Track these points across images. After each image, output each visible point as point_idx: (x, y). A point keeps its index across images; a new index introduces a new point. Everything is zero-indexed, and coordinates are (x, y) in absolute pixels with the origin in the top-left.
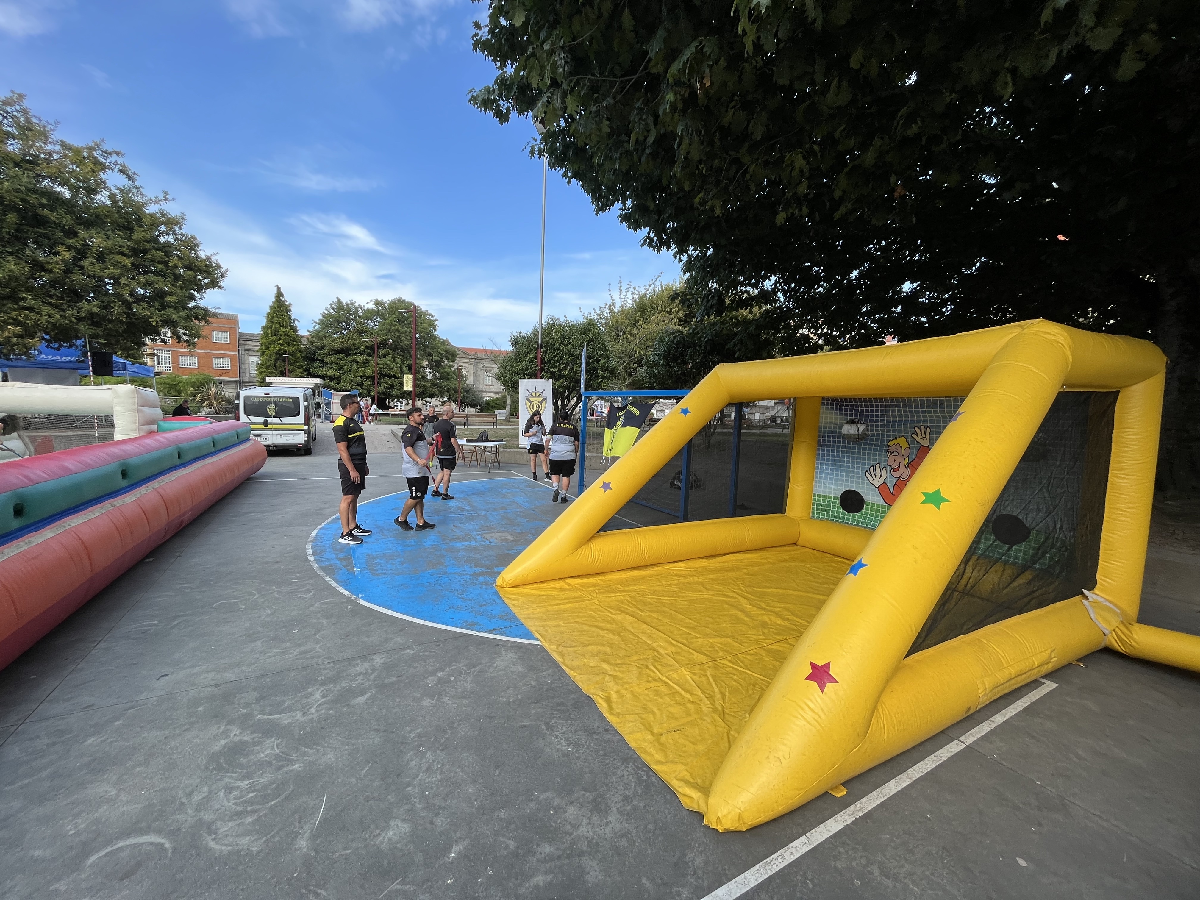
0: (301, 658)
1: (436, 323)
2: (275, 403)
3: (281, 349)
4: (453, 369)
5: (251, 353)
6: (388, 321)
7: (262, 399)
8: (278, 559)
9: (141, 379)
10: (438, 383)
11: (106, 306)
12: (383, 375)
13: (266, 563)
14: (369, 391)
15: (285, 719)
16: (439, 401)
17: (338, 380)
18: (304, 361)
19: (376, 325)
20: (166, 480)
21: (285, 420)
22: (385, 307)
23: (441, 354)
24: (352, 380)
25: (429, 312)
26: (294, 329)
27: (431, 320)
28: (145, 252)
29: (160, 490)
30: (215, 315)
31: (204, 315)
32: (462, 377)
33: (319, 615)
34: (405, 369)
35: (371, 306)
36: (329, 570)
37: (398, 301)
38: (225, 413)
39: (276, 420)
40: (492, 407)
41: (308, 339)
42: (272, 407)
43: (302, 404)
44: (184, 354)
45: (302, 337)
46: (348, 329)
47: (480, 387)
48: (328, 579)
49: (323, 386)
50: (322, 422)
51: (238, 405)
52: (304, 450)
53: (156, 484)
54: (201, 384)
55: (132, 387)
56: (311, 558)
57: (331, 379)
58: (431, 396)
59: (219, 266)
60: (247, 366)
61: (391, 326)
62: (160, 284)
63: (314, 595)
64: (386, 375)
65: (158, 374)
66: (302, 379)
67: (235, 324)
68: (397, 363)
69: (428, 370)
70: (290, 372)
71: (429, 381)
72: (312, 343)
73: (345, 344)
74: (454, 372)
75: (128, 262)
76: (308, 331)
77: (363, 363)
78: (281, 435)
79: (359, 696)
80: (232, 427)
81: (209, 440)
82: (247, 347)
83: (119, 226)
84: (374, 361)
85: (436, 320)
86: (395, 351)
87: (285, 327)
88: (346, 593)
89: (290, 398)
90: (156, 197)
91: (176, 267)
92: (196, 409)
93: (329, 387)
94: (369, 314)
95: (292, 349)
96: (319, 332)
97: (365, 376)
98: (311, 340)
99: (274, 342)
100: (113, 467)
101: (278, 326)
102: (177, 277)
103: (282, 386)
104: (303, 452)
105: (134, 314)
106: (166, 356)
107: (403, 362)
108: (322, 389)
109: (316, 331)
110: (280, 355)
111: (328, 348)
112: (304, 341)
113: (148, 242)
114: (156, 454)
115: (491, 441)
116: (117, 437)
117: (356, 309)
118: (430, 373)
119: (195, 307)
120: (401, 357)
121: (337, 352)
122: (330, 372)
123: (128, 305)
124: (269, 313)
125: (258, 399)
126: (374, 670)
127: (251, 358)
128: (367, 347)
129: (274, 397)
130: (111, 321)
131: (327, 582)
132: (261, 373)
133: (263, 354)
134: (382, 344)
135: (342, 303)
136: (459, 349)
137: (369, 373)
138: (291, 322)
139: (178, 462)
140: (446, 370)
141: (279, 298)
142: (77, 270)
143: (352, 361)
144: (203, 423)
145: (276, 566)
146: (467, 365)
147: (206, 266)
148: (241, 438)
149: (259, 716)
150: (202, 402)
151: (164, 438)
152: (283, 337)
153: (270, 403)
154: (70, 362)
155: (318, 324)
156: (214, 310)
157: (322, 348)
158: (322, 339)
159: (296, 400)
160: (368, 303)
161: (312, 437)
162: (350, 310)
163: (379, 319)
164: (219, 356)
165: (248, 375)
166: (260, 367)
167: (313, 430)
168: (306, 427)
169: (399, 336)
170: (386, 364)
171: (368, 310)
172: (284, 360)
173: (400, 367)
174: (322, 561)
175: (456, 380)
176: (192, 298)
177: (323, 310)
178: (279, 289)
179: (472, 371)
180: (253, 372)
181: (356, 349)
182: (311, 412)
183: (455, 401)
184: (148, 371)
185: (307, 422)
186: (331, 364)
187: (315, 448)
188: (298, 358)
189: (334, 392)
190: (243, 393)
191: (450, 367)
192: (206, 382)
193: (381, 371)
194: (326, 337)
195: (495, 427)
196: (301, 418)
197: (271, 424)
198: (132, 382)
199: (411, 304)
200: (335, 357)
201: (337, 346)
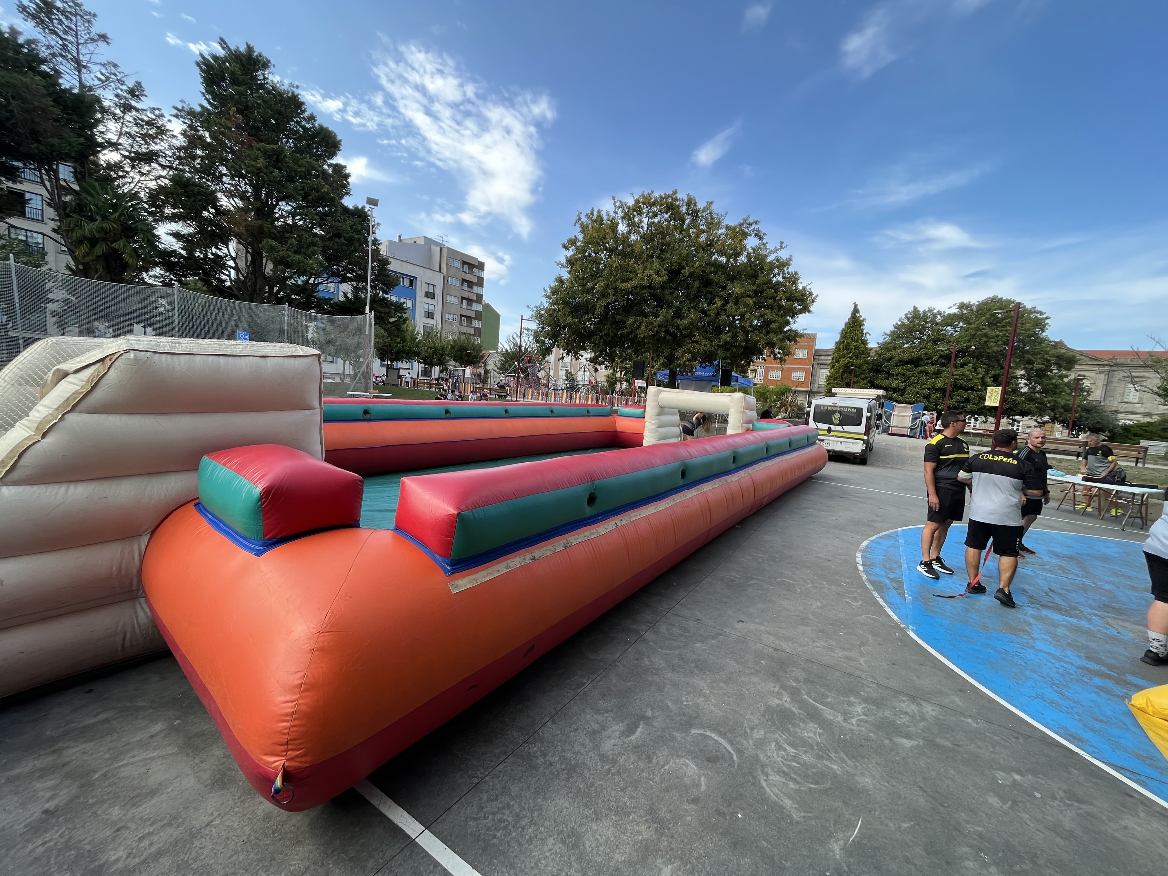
0: (845, 663)
1: (1047, 321)
2: (840, 413)
3: (849, 362)
4: (1066, 380)
5: (822, 366)
6: (973, 326)
7: (830, 408)
8: (830, 558)
9: (744, 388)
10: (1037, 398)
11: (734, 336)
12: (957, 387)
13: (820, 558)
14: (937, 405)
15: (828, 714)
16: (1036, 421)
17: (902, 391)
18: (869, 372)
19: (956, 331)
20: (757, 469)
21: (847, 428)
22: (972, 310)
23: (1048, 361)
24: (918, 392)
25: (1038, 309)
26: (864, 342)
27: (1039, 319)
28: (762, 292)
29: (753, 476)
30: (802, 336)
31: (794, 336)
32: (1083, 390)
33: (865, 628)
34: (989, 380)
35: (954, 310)
36: (880, 587)
37: (992, 301)
38: (796, 418)
39: (839, 428)
40: (1136, 435)
41: (876, 351)
42: (837, 416)
43: (865, 415)
44: (773, 369)
45: (871, 349)
46: (921, 338)
47: (1113, 404)
48: (876, 595)
49: (885, 397)
50: (879, 434)
51: (809, 412)
52: (860, 460)
53: (750, 470)
54: (783, 392)
55: (742, 395)
56: (861, 568)
57: (895, 390)
58: (1023, 414)
59: (811, 294)
60: (817, 378)
61: (976, 330)
62: (769, 315)
63: (861, 605)
64: (961, 387)
65: (755, 385)
66: (865, 390)
67: (813, 342)
68: (978, 374)
69: (1024, 381)
70: (854, 383)
71: (1022, 394)
72: (880, 355)
73: (916, 354)
74: (1067, 384)
75: (751, 301)
76: (878, 343)
77: (934, 373)
78: (841, 442)
79: (903, 737)
80: (805, 431)
81: (787, 440)
82: (820, 362)
83: (749, 276)
84: (947, 371)
85: (1047, 318)
86: (978, 360)
87: (857, 341)
88: (895, 617)
89: (855, 408)
90: (775, 248)
91: (781, 300)
92: (776, 413)
93: (891, 399)
94: (950, 320)
95: (860, 361)
96: (890, 343)
97: (934, 387)
98: (879, 352)
99: (844, 356)
100: (728, 453)
101: (850, 340)
102: (780, 307)
103: (846, 397)
104: (859, 461)
105: (749, 340)
106: (761, 371)
107: (987, 372)
108: (883, 401)
109: (886, 342)
110: (848, 367)
111: (897, 359)
112: (873, 353)
113: (765, 284)
114: (753, 447)
115: (1131, 485)
116: (730, 431)
117: (935, 316)
118: (1026, 384)
119: (789, 330)
120: (985, 366)
121: (905, 363)
122: (895, 384)
123: (747, 333)
124: (843, 329)
125: (826, 408)
126: (923, 718)
127: (822, 371)
128: (941, 357)
129: (840, 407)
130: (735, 347)
131: (874, 597)
132: (828, 384)
133: (833, 367)
134: (963, 352)
135: (919, 311)
136: (1082, 353)
137: (939, 384)
138: (862, 336)
139: (765, 455)
140: (1054, 381)
141: (855, 314)
142: (723, 313)
143: (921, 372)
144: (782, 426)
145: (828, 564)
146: (1093, 374)
147: (803, 295)
148: (810, 441)
149: (805, 696)
150: (781, 407)
151: (759, 435)
152: (853, 351)
153: (836, 412)
154: (709, 376)
155: (889, 335)
156: (802, 332)
157: (890, 359)
158: (890, 350)
159: (860, 411)
160: (950, 308)
161: (869, 447)
162: (927, 317)
163: (961, 324)
164: (797, 370)
165: (817, 386)
166: (828, 379)
167: (871, 441)
168: (866, 438)
169: (986, 342)
170: (963, 375)
171: (949, 315)
172: (851, 372)
173: (982, 378)
174: (871, 574)
175: (1070, 394)
176: (788, 323)
177: (896, 321)
178: (856, 306)
179: (1100, 383)
180: (821, 383)
181: (928, 359)
182: (873, 422)
183: (1062, 422)
184: (750, 382)
185: (867, 432)
186: (897, 375)
187: (870, 460)
188: (864, 370)
189: (897, 404)
190: (814, 402)
191: (1062, 377)
192: (785, 392)
193: (955, 382)
194: (895, 348)
195: (1140, 465)
196: (862, 429)
197: (834, 431)
198: (740, 390)
199: (1009, 302)
200: (903, 369)
201: (906, 357)
